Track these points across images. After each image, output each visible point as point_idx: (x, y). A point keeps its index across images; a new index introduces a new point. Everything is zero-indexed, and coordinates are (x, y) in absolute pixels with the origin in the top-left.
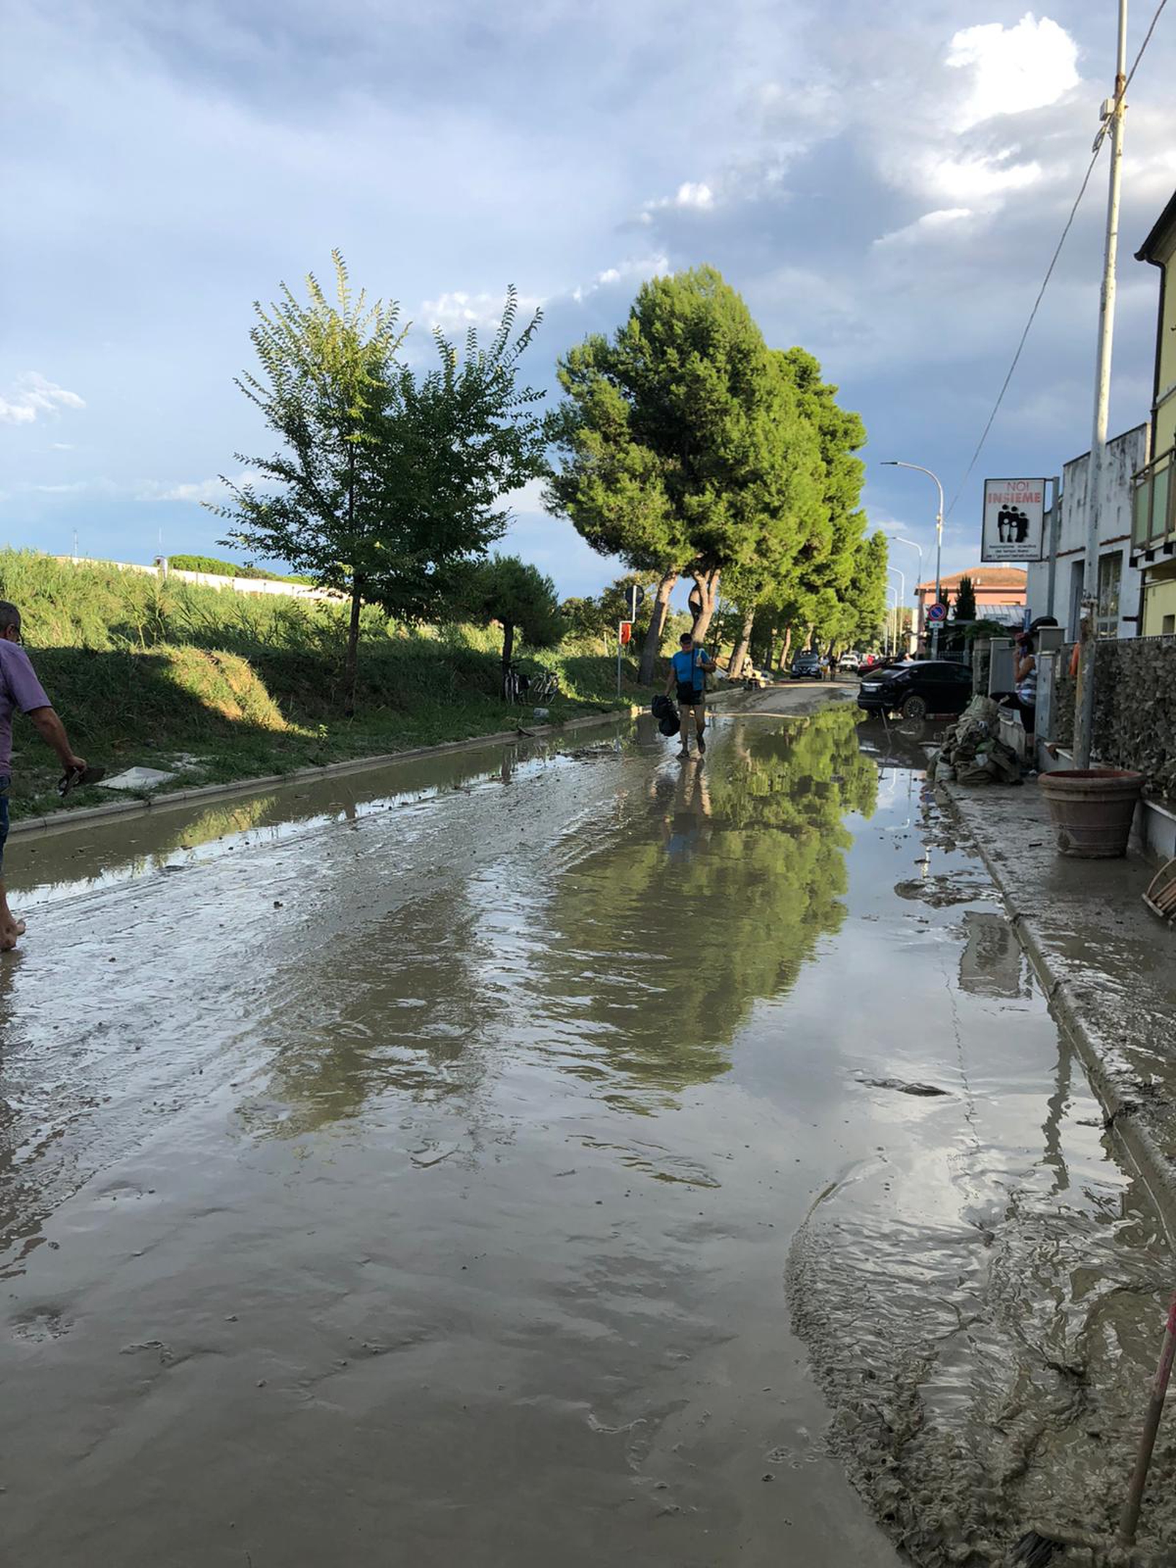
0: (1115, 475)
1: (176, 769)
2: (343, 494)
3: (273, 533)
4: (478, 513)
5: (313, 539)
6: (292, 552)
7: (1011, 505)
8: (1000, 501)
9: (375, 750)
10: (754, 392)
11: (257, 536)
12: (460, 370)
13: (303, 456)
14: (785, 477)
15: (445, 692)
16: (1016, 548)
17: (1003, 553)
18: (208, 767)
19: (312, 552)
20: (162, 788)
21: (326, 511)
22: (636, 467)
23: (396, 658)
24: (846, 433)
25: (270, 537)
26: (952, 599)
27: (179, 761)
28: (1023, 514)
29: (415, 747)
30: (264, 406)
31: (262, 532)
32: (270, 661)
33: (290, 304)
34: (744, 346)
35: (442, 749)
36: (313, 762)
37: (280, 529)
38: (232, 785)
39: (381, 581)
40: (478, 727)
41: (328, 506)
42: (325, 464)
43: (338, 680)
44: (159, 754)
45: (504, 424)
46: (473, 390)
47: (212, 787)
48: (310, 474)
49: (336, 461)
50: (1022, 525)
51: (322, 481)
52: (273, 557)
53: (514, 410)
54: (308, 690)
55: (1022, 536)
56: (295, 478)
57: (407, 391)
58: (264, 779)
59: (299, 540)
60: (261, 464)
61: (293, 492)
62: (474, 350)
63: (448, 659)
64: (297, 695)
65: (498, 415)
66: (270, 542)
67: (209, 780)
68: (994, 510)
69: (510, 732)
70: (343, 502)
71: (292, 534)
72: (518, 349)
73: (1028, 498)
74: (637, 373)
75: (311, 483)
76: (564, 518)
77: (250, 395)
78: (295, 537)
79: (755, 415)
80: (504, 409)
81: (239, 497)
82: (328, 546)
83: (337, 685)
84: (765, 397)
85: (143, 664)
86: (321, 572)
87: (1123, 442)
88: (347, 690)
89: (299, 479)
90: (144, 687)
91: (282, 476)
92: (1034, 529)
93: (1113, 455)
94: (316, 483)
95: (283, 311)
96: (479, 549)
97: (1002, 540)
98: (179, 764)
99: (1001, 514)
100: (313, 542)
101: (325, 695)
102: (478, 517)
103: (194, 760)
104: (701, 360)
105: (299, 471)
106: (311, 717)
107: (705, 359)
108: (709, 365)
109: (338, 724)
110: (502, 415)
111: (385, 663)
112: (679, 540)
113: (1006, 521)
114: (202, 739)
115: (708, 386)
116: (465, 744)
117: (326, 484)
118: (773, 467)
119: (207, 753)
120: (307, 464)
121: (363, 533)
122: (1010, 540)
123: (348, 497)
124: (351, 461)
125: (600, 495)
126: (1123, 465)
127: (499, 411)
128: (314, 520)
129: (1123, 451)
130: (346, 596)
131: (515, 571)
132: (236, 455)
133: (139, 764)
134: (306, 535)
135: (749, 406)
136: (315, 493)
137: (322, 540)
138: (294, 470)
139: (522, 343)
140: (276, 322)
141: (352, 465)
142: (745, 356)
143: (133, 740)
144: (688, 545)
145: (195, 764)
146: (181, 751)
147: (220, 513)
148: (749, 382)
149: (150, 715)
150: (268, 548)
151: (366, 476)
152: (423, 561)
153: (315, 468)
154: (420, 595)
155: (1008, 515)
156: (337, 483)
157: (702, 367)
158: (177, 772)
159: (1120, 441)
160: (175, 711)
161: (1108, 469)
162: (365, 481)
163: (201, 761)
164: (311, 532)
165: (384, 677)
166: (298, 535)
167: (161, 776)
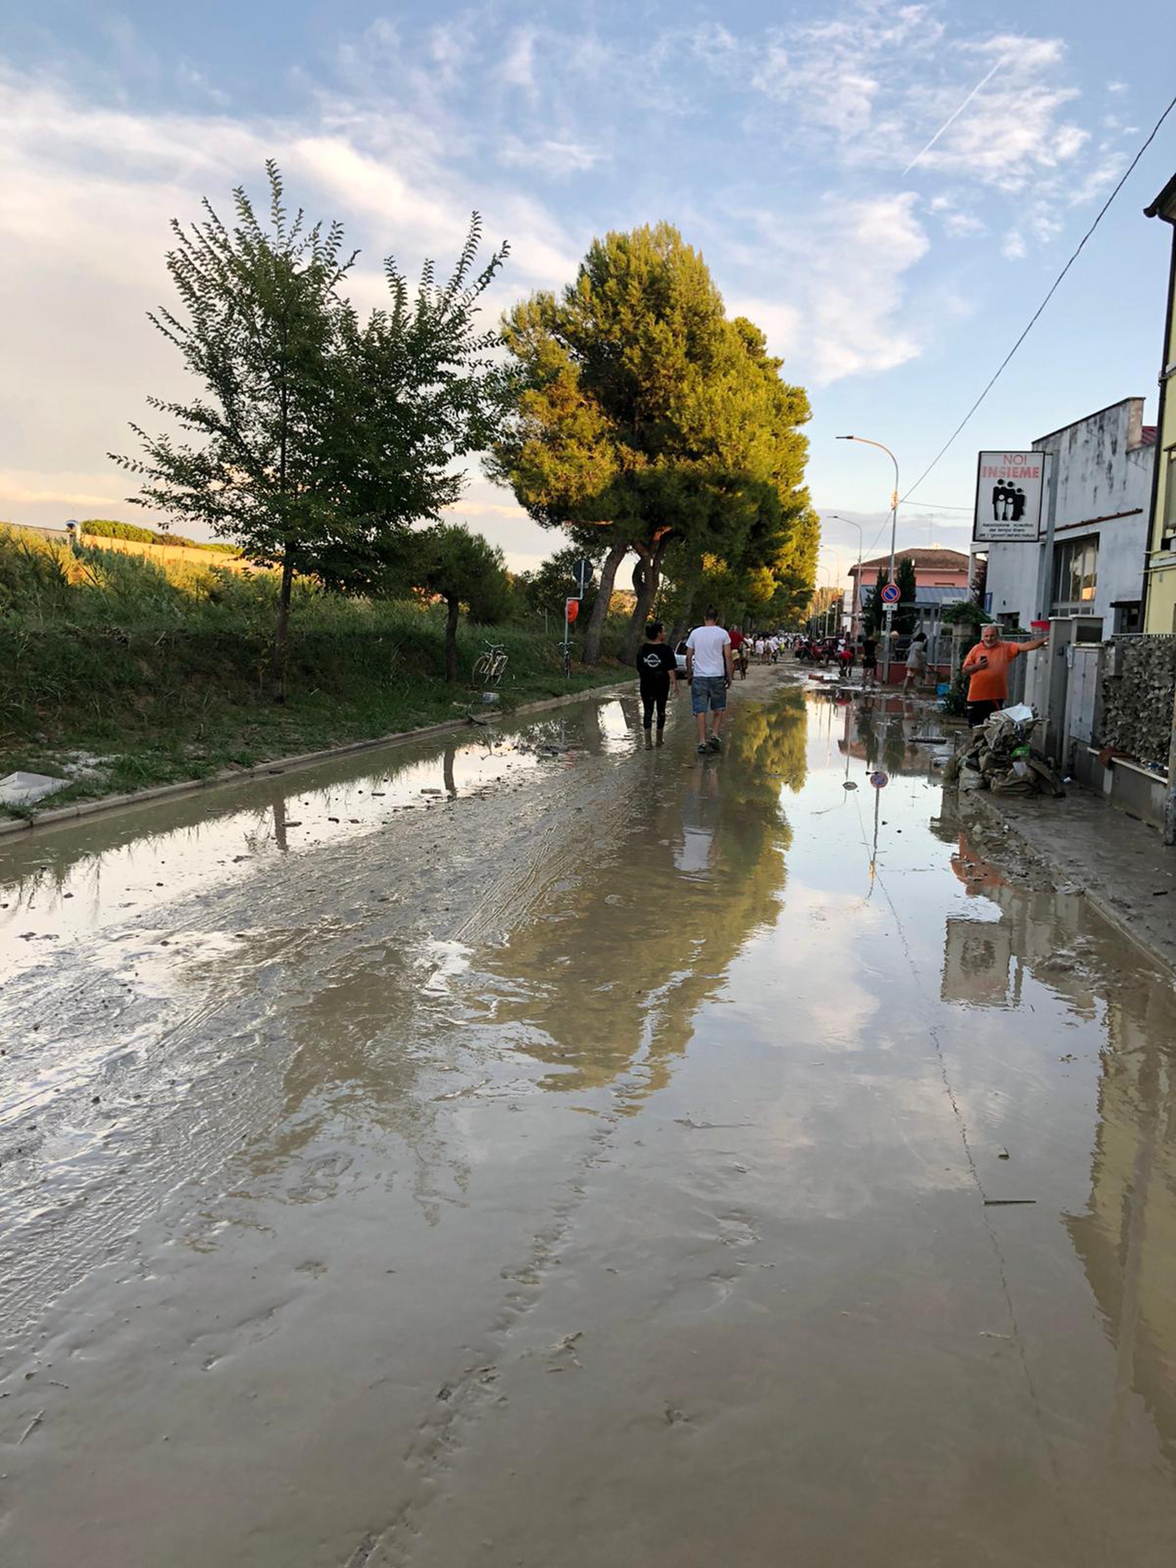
0: (1092, 453)
1: (70, 775)
2: (273, 448)
3: (191, 491)
4: (428, 475)
5: (238, 499)
6: (214, 513)
7: (1007, 480)
8: (995, 475)
9: (311, 746)
10: (711, 357)
11: (174, 494)
12: (411, 309)
13: (228, 404)
14: (741, 448)
15: (384, 673)
16: (1011, 527)
17: (997, 532)
18: (109, 772)
19: (238, 514)
20: (48, 801)
21: (254, 467)
22: (585, 433)
23: (330, 635)
24: (791, 407)
25: (189, 495)
26: (892, 579)
27: (75, 763)
28: (1019, 490)
29: (356, 740)
30: (183, 345)
31: (178, 490)
32: (188, 638)
33: (214, 226)
34: (702, 308)
35: (388, 741)
36: (237, 762)
37: (199, 486)
38: (139, 794)
39: (317, 549)
40: (423, 714)
41: (257, 462)
42: (253, 415)
43: (266, 661)
44: (50, 753)
45: (462, 373)
46: (425, 333)
47: (114, 799)
48: (236, 425)
49: (266, 410)
50: (1019, 501)
51: (250, 434)
52: (192, 519)
53: (473, 357)
54: (231, 671)
55: (1018, 514)
56: (219, 429)
57: (349, 330)
58: (178, 785)
59: (223, 500)
60: (179, 411)
61: (216, 446)
62: (429, 285)
63: (386, 635)
64: (219, 678)
65: (454, 362)
66: (188, 501)
67: (110, 789)
68: (990, 484)
69: (460, 721)
70: (273, 458)
71: (214, 493)
72: (480, 285)
73: (1026, 473)
74: (586, 334)
75: (237, 434)
76: (505, 487)
77: (166, 333)
78: (218, 497)
79: (711, 383)
80: (461, 355)
81: (152, 447)
82: (255, 507)
83: (264, 665)
84: (723, 364)
85: (36, 642)
86: (247, 538)
87: (1102, 419)
88: (277, 674)
89: (223, 430)
90: (35, 670)
91: (204, 426)
92: (1030, 507)
93: (1090, 432)
94: (242, 434)
95: (205, 233)
96: (429, 515)
97: (996, 518)
98: (74, 767)
99: (996, 489)
100: (239, 503)
101: (251, 677)
102: (429, 479)
103: (92, 761)
104: (657, 323)
105: (223, 421)
106: (234, 703)
107: (661, 322)
108: (666, 327)
109: (267, 712)
110: (459, 363)
111: (318, 640)
112: (629, 513)
113: (1002, 497)
114: (105, 734)
115: (664, 350)
116: (412, 735)
117: (254, 436)
118: (730, 436)
119: (108, 752)
120: (232, 413)
121: (297, 493)
122: (1005, 518)
123: (279, 453)
124: (284, 409)
125: (548, 462)
126: (1101, 443)
127: (456, 358)
128: (241, 477)
129: (1101, 428)
130: (276, 565)
131: (463, 541)
132: (149, 399)
133: (23, 768)
134: (231, 494)
135: (707, 372)
136: (242, 446)
137: (249, 501)
138: (218, 421)
139: (484, 280)
140: (197, 246)
141: (285, 414)
142: (703, 319)
143: (19, 734)
144: (638, 518)
145: (95, 767)
146: (78, 749)
147: (130, 466)
148: (706, 348)
149: (43, 704)
150: (187, 508)
151: (300, 428)
152: (366, 527)
153: (242, 418)
154: (362, 566)
155: (1002, 491)
156: (268, 435)
157: (658, 331)
158: (71, 778)
159: (1098, 417)
160: (73, 697)
161: (1083, 446)
162: (300, 434)
163: (100, 763)
164: (236, 491)
165: (317, 656)
166: (221, 495)
167: (50, 785)
